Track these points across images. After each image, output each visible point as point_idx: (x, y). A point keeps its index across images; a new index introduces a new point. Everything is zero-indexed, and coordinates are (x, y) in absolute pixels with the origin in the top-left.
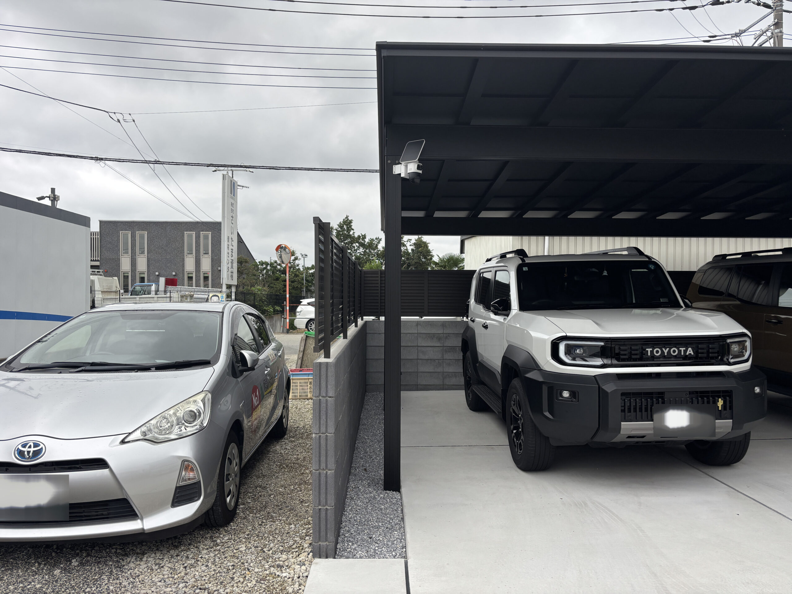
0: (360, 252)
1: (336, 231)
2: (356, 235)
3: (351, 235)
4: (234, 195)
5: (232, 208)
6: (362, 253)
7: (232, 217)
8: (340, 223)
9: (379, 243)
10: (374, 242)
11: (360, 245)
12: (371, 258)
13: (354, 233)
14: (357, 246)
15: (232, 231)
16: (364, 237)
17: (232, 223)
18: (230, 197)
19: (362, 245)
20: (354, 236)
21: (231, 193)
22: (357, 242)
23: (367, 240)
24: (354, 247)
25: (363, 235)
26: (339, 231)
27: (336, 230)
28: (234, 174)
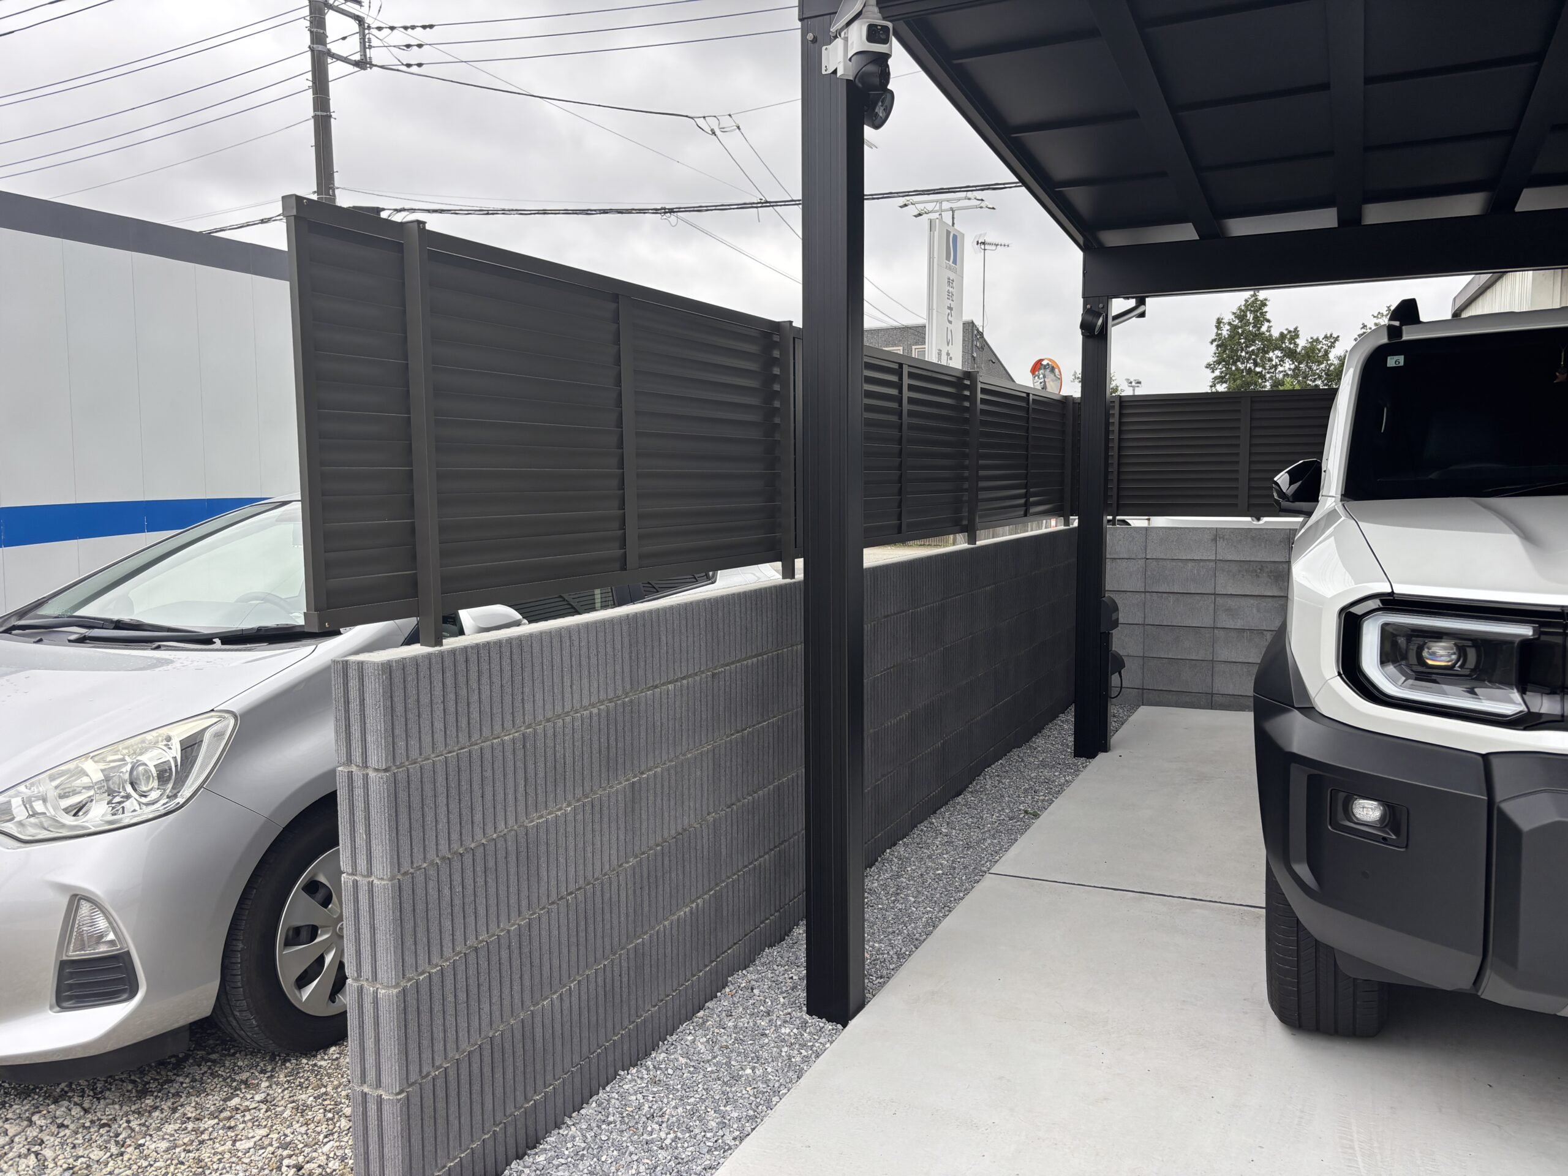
0: (1285, 371)
1: (1228, 327)
2: (1275, 334)
3: (1263, 333)
4: (955, 262)
5: (951, 289)
6: (1290, 372)
7: (950, 308)
8: (1239, 309)
9: (1332, 346)
10: (1319, 347)
11: (1284, 356)
12: (1310, 383)
13: (1269, 327)
14: (1277, 357)
15: (949, 337)
16: (1295, 335)
17: (950, 322)
18: (945, 266)
19: (1291, 354)
20: (1271, 336)
21: (948, 258)
22: (1280, 348)
23: (1302, 342)
24: (1270, 360)
25: (1293, 330)
26: (1236, 327)
27: (1230, 324)
28: (955, 216)
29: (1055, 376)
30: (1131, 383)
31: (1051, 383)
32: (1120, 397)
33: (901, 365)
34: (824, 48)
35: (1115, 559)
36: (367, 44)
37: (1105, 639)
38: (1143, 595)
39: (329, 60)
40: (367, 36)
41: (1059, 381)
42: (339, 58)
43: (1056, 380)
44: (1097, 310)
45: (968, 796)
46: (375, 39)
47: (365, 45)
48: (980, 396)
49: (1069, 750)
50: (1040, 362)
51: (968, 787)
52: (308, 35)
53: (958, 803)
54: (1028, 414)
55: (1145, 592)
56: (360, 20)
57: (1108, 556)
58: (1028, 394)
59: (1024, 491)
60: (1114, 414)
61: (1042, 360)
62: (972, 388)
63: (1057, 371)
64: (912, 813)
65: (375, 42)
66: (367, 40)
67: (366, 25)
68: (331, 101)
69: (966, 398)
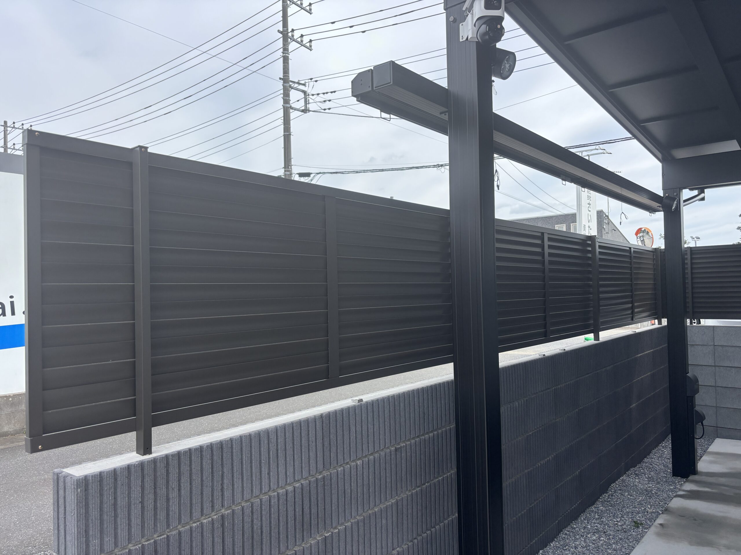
5: (589, 195)
7: (589, 204)
15: (590, 219)
17: (590, 211)
29: (649, 236)
30: (694, 238)
31: (647, 240)
32: (691, 248)
33: (543, 234)
34: (461, 24)
35: (693, 345)
36: (307, 102)
37: (690, 401)
38: (714, 368)
39: (291, 111)
40: (308, 99)
41: (652, 239)
42: (296, 109)
43: (650, 238)
44: (673, 196)
45: (599, 506)
46: (311, 99)
47: (306, 102)
48: (598, 250)
49: (669, 471)
50: (640, 229)
51: (599, 498)
52: (282, 100)
53: (593, 511)
54: (631, 259)
55: (715, 366)
56: (304, 92)
57: (689, 343)
58: (630, 248)
59: (630, 305)
60: (687, 258)
61: (642, 228)
62: (593, 245)
63: (650, 234)
64: (558, 522)
65: (311, 101)
66: (307, 100)
67: (307, 94)
68: (291, 128)
69: (589, 252)
